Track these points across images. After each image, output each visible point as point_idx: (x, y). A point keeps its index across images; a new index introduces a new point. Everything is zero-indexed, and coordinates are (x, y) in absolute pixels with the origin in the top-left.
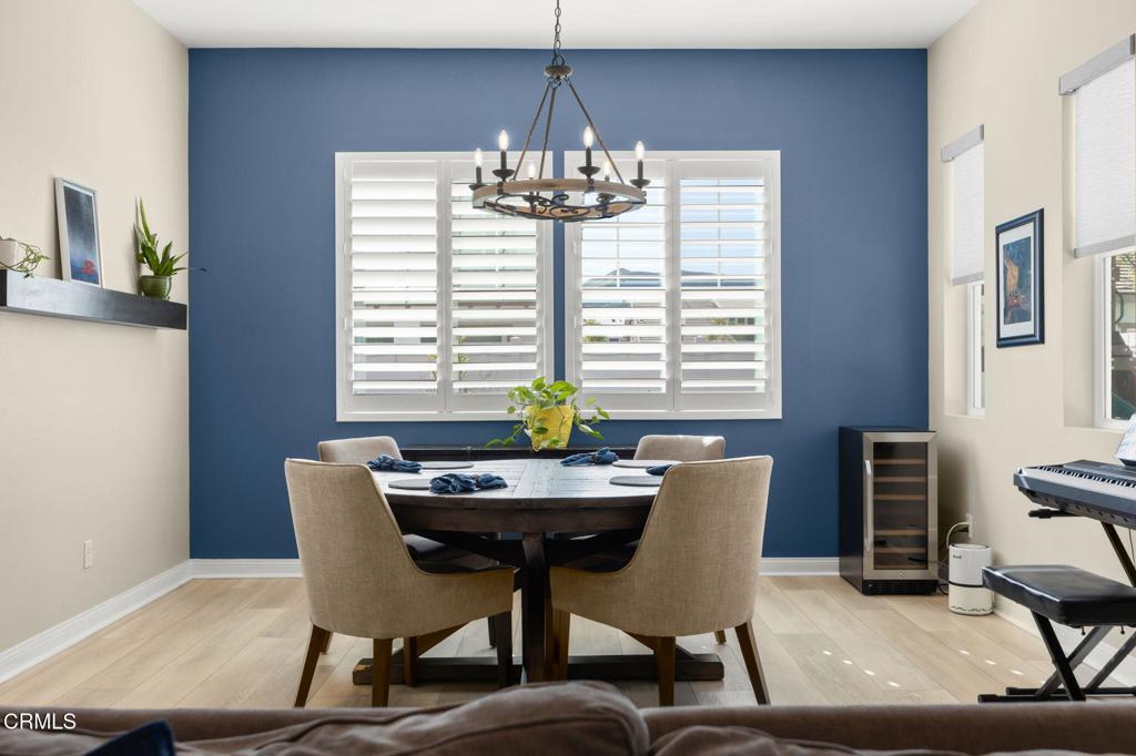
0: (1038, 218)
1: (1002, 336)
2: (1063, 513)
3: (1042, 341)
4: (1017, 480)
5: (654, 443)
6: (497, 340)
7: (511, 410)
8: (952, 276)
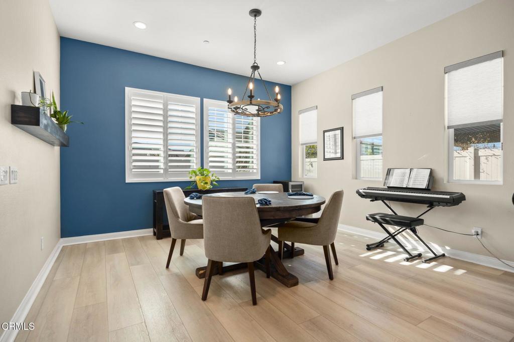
0: (342, 129)
1: (326, 157)
2: (376, 200)
3: (343, 159)
4: (358, 192)
5: (259, 186)
6: (177, 156)
7: (191, 177)
8: (301, 143)
